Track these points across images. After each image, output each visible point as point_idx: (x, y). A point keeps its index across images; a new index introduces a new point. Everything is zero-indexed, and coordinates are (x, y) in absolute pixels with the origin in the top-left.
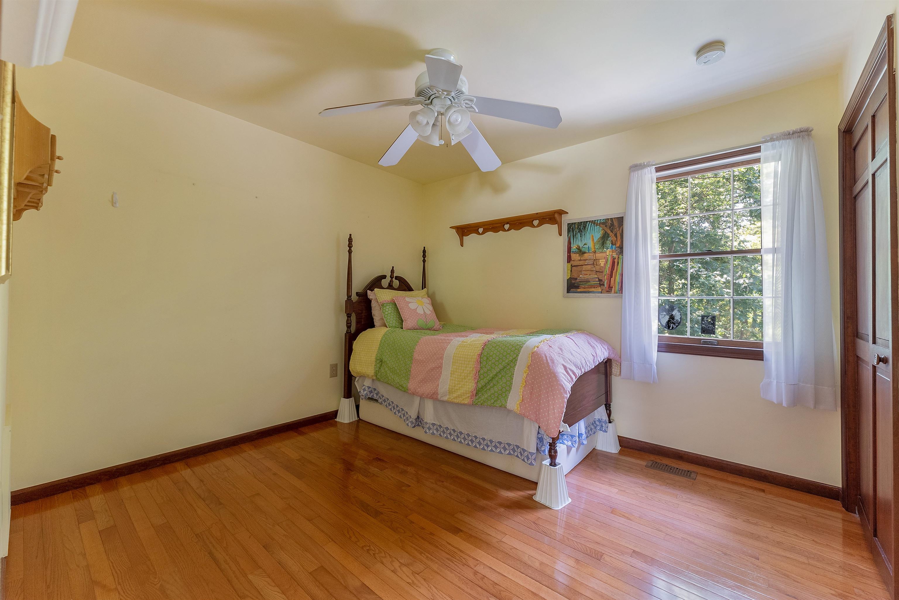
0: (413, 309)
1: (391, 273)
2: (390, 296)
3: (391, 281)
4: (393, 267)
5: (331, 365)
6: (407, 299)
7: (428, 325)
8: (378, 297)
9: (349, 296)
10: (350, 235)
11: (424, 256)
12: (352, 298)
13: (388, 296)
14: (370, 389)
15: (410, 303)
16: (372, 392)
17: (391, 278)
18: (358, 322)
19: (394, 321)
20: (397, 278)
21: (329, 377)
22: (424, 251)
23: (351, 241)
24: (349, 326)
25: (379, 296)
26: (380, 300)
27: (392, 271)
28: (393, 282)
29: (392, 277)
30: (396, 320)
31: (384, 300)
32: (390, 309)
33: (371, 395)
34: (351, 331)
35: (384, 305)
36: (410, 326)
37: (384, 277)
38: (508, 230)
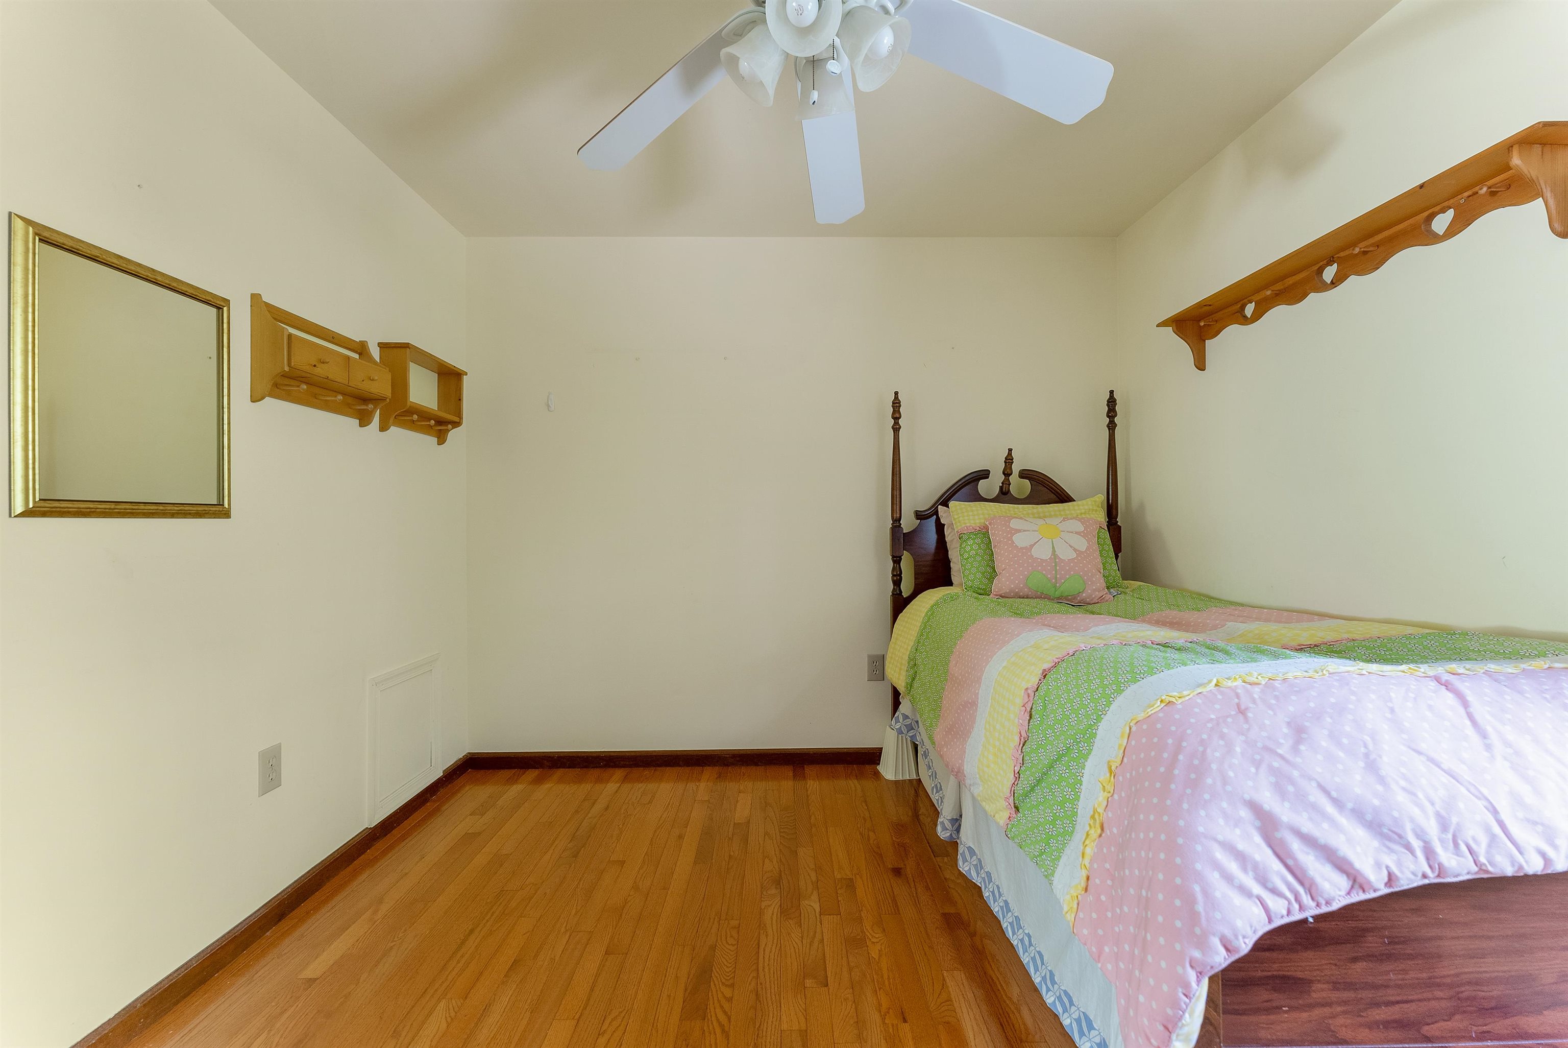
0: (1021, 548)
1: (1005, 464)
2: (982, 516)
3: (1006, 483)
4: (1010, 450)
5: (869, 657)
6: (1014, 524)
7: (1062, 589)
8: (954, 519)
9: (897, 521)
10: (896, 393)
11: (1112, 412)
12: (901, 524)
13: (976, 517)
14: (908, 722)
15: (1019, 531)
16: (913, 729)
17: (1005, 476)
18: (917, 575)
19: (979, 575)
20: (1024, 474)
21: (866, 680)
22: (1112, 402)
23: (898, 405)
24: (897, 582)
25: (956, 517)
26: (957, 527)
27: (1009, 460)
28: (1010, 484)
29: (1007, 473)
30: (983, 573)
31: (964, 527)
32: (975, 547)
33: (911, 735)
34: (901, 592)
35: (962, 537)
36: (1005, 590)
37: (984, 474)
38: (1332, 282)
